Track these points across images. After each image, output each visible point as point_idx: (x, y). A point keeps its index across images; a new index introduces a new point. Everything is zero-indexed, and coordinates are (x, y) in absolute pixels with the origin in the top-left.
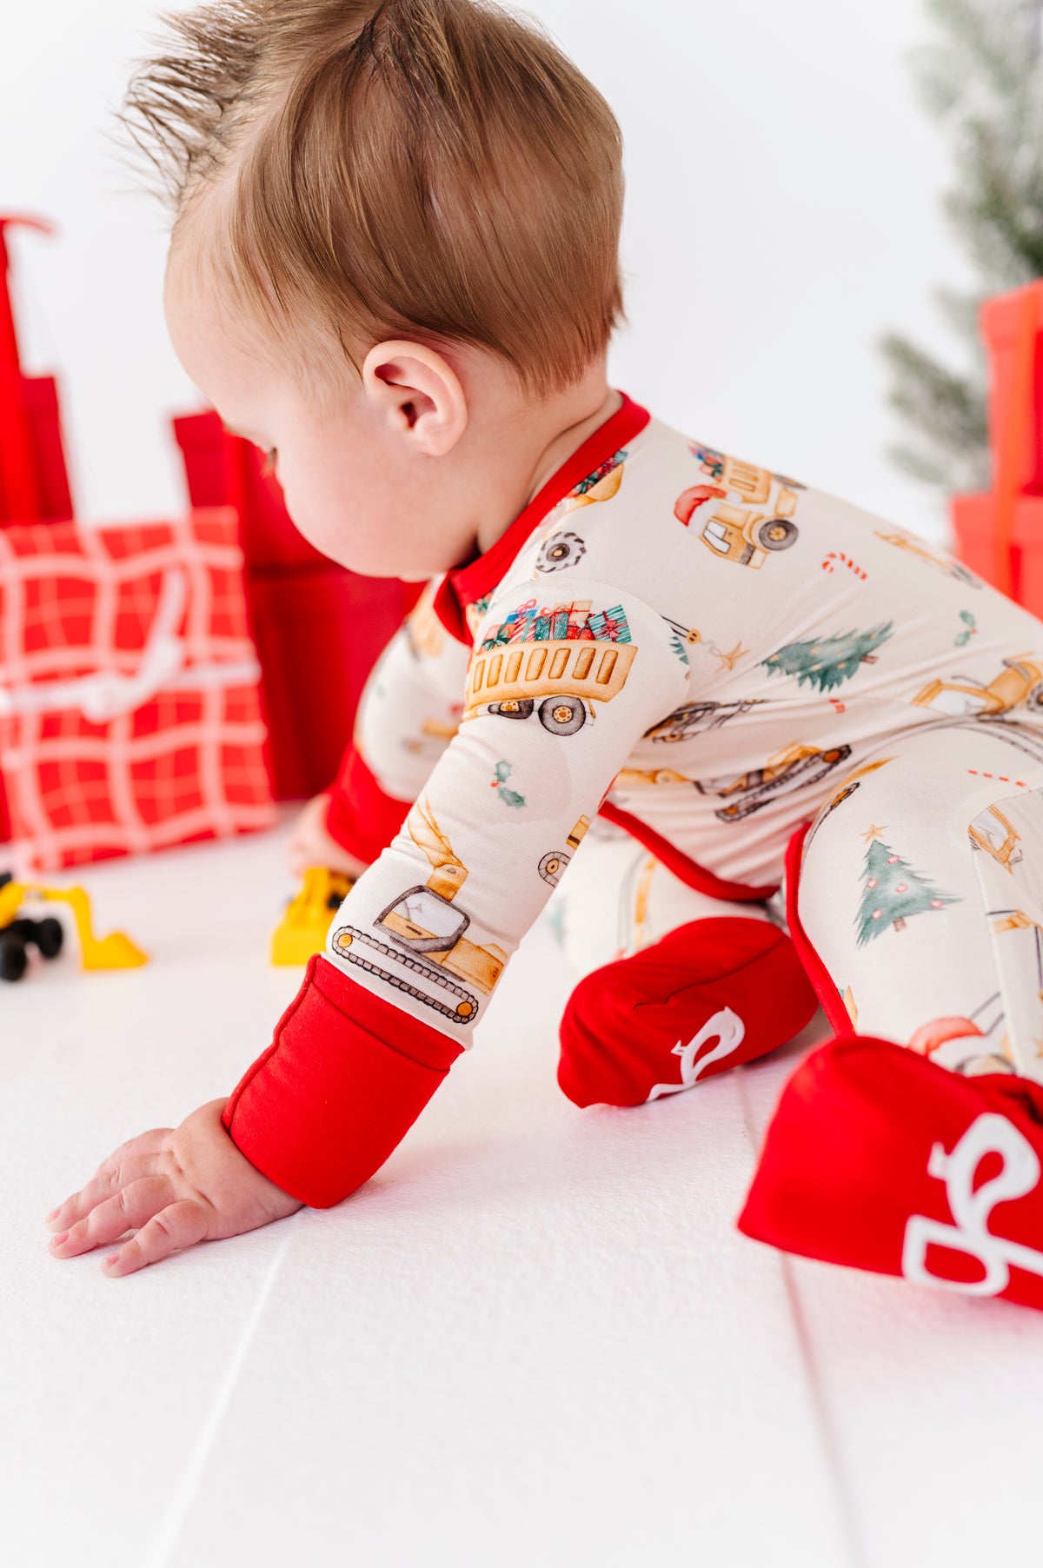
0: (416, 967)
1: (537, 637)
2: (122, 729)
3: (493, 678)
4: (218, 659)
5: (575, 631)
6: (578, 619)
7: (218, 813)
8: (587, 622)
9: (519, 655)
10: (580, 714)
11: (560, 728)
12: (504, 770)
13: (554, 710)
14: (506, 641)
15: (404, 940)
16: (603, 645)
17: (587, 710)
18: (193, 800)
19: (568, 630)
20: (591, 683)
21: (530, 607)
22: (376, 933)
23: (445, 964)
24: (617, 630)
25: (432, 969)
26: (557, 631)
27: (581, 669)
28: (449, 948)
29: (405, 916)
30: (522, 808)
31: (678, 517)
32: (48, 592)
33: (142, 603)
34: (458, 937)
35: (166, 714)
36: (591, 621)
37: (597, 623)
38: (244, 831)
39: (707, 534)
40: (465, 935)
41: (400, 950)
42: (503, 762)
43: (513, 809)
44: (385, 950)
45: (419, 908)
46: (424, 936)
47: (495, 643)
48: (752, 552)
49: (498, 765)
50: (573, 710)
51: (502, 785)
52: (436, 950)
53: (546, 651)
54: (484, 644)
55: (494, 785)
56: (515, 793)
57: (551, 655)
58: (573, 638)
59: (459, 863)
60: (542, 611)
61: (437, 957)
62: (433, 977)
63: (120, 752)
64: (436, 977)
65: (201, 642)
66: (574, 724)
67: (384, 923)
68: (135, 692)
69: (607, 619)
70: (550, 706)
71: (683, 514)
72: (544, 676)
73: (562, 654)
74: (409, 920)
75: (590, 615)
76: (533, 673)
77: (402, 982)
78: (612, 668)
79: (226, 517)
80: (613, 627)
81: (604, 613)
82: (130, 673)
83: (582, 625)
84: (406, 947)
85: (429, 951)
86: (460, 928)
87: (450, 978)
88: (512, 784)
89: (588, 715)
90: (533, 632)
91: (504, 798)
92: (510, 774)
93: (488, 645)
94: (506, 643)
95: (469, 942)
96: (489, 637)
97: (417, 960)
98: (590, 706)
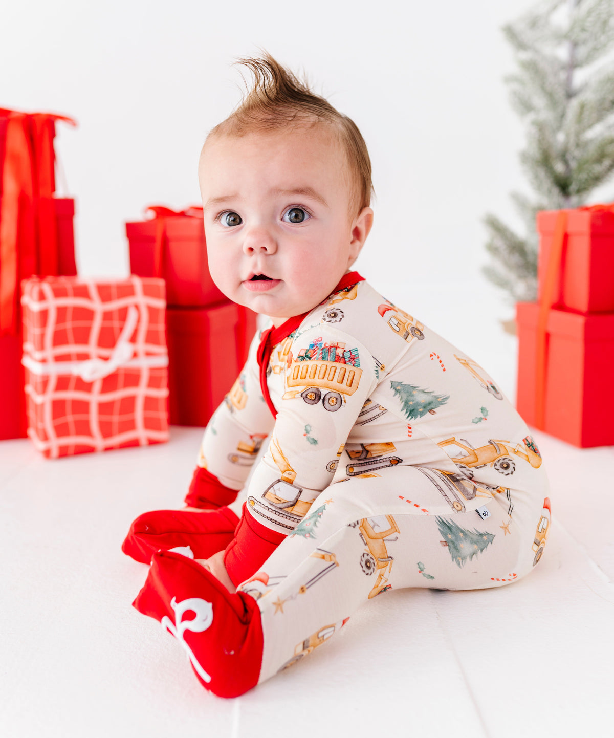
0: (281, 515)
1: (323, 358)
2: (97, 387)
3: (304, 375)
4: (149, 354)
5: (338, 358)
6: (340, 352)
7: (141, 433)
8: (343, 354)
9: (315, 366)
10: (340, 401)
11: (332, 408)
12: (308, 428)
13: (329, 399)
14: (310, 358)
15: (274, 504)
16: (349, 367)
17: (343, 399)
18: (130, 425)
19: (336, 357)
20: (344, 386)
21: (319, 341)
22: (263, 501)
23: (292, 512)
24: (356, 360)
25: (287, 515)
26: (331, 357)
27: (340, 378)
28: (293, 505)
29: (274, 493)
30: (317, 445)
31: (379, 313)
32: (69, 315)
33: (116, 324)
34: (297, 500)
35: (121, 380)
36: (345, 354)
37: (347, 355)
38: (152, 443)
39: (390, 322)
40: (299, 499)
41: (273, 508)
42: (308, 425)
43: (313, 446)
44: (267, 509)
45: (279, 490)
46: (282, 502)
47: (304, 358)
48: (408, 335)
49: (306, 426)
50: (337, 399)
51: (308, 435)
52: (288, 507)
53: (327, 366)
54: (298, 358)
55: (305, 435)
56: (313, 439)
57: (329, 368)
58: (337, 362)
59: (293, 470)
60: (325, 345)
61: (289, 510)
62: (288, 518)
63: (95, 398)
64: (289, 518)
65: (141, 346)
66: (337, 406)
67: (266, 496)
68: (107, 369)
69: (351, 354)
70: (327, 397)
71: (381, 312)
72: (326, 378)
73: (333, 369)
74: (276, 495)
75: (345, 351)
76: (321, 376)
77: (276, 521)
78: (353, 380)
79: (161, 283)
80: (352, 359)
81: (350, 351)
82: (106, 359)
83: (341, 356)
84: (276, 507)
85: (285, 508)
86: (297, 496)
87: (295, 517)
88: (312, 435)
89: (343, 402)
90: (321, 356)
91: (309, 441)
92: (311, 430)
93: (301, 358)
94: (310, 359)
95: (302, 501)
96: (302, 355)
97: (280, 512)
98: (344, 397)
